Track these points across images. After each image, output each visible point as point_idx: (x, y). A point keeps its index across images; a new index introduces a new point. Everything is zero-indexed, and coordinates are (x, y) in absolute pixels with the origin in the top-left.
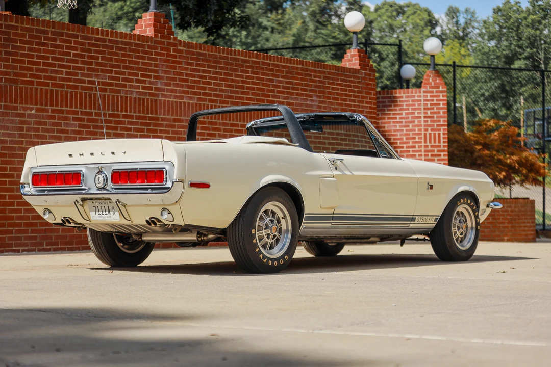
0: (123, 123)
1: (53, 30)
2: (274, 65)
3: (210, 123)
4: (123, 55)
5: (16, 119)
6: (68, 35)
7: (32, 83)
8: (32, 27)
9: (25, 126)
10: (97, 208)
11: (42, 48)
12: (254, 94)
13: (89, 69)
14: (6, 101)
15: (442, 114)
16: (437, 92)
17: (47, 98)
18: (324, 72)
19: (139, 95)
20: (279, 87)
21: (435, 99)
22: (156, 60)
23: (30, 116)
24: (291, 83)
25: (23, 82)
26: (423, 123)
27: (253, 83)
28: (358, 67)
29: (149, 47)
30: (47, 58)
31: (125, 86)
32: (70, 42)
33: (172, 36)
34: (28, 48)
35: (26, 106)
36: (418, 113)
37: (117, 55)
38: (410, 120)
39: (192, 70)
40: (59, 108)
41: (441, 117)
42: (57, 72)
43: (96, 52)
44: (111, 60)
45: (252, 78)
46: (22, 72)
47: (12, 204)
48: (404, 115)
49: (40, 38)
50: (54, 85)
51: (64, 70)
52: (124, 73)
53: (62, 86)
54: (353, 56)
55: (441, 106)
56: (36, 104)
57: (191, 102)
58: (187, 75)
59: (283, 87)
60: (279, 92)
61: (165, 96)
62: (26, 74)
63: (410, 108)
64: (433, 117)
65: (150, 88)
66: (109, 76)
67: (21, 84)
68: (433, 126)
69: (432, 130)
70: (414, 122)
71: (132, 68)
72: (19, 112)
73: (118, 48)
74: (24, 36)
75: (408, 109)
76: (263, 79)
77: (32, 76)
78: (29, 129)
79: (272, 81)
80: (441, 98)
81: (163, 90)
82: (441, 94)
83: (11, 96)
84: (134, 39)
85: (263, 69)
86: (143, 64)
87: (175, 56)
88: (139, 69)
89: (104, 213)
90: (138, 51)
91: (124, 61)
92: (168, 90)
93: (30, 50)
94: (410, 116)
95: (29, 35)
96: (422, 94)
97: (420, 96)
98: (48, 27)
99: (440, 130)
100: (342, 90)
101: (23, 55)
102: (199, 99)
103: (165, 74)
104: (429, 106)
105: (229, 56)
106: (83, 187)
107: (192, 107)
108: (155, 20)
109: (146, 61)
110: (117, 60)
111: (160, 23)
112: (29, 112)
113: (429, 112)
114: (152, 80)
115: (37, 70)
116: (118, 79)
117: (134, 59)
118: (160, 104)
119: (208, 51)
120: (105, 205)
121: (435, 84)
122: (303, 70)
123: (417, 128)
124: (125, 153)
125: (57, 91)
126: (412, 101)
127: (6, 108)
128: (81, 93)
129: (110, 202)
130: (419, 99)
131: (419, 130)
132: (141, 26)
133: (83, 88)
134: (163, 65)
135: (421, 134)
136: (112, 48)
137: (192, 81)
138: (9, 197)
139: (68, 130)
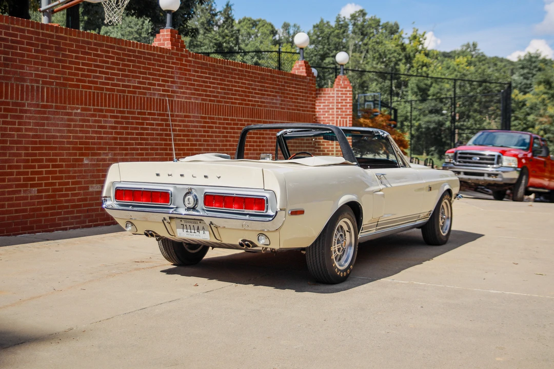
0: (148, 119)
1: (95, 41)
2: (253, 73)
3: (210, 118)
4: (149, 64)
5: (65, 117)
6: (107, 46)
7: (78, 86)
8: (78, 38)
9: (72, 123)
10: (185, 227)
11: (87, 56)
12: (239, 95)
13: (123, 75)
14: (56, 102)
15: (348, 107)
16: (345, 91)
17: (90, 99)
18: (284, 78)
19: (160, 96)
20: (255, 89)
21: (344, 96)
22: (172, 68)
23: (76, 114)
24: (263, 86)
25: (71, 86)
27: (239, 87)
28: (305, 75)
29: (168, 57)
30: (90, 65)
31: (149, 89)
32: (108, 52)
33: (184, 49)
34: (75, 56)
35: (73, 106)
36: (332, 106)
37: (144, 63)
38: (326, 110)
39: (198, 76)
40: (100, 108)
41: (348, 109)
42: (98, 77)
43: (129, 61)
44: (139, 67)
45: (238, 83)
46: (71, 77)
47: (61, 190)
48: (322, 107)
49: (84, 48)
50: (96, 88)
51: (104, 76)
52: (149, 79)
53: (102, 89)
54: (300, 66)
55: (348, 101)
56: (81, 105)
57: (197, 101)
58: (195, 80)
59: (259, 90)
60: (256, 93)
61: (178, 97)
62: (73, 79)
63: (327, 101)
64: (342, 109)
65: (168, 91)
66: (138, 81)
67: (69, 87)
68: (342, 115)
69: (341, 118)
70: (329, 112)
71: (155, 75)
72: (67, 111)
73: (145, 58)
74: (71, 45)
75: (324, 103)
76: (245, 84)
77: (78, 80)
78: (75, 126)
79: (251, 85)
80: (348, 95)
81: (177, 92)
82: (348, 93)
83: (61, 97)
84: (157, 51)
85: (245, 76)
86: (163, 71)
87: (186, 65)
88: (160, 75)
89: (193, 231)
90: (160, 61)
91: (149, 69)
92: (182, 93)
93: (77, 57)
94: (326, 107)
95: (76, 45)
96: (335, 92)
97: (333, 94)
98: (91, 39)
99: (347, 118)
100: (295, 91)
101: (71, 62)
102: (203, 100)
103: (179, 79)
104: (340, 101)
105: (223, 65)
106: (171, 206)
107: (198, 105)
108: (172, 36)
109: (165, 69)
110: (144, 68)
111: (175, 38)
112: (76, 111)
113: (340, 105)
114: (170, 84)
115: (82, 75)
116: (144, 83)
117: (156, 67)
118: (175, 103)
119: (209, 61)
120: (193, 224)
121: (344, 85)
122: (271, 76)
123: (331, 116)
124: (219, 178)
125: (98, 93)
126: (329, 97)
127: (57, 107)
128: (116, 95)
129: (200, 222)
130: (333, 95)
131: (332, 118)
132: (160, 40)
133: (118, 91)
134: (177, 72)
135: (334, 121)
136: (140, 57)
137: (198, 85)
138: (60, 184)
139: (106, 126)
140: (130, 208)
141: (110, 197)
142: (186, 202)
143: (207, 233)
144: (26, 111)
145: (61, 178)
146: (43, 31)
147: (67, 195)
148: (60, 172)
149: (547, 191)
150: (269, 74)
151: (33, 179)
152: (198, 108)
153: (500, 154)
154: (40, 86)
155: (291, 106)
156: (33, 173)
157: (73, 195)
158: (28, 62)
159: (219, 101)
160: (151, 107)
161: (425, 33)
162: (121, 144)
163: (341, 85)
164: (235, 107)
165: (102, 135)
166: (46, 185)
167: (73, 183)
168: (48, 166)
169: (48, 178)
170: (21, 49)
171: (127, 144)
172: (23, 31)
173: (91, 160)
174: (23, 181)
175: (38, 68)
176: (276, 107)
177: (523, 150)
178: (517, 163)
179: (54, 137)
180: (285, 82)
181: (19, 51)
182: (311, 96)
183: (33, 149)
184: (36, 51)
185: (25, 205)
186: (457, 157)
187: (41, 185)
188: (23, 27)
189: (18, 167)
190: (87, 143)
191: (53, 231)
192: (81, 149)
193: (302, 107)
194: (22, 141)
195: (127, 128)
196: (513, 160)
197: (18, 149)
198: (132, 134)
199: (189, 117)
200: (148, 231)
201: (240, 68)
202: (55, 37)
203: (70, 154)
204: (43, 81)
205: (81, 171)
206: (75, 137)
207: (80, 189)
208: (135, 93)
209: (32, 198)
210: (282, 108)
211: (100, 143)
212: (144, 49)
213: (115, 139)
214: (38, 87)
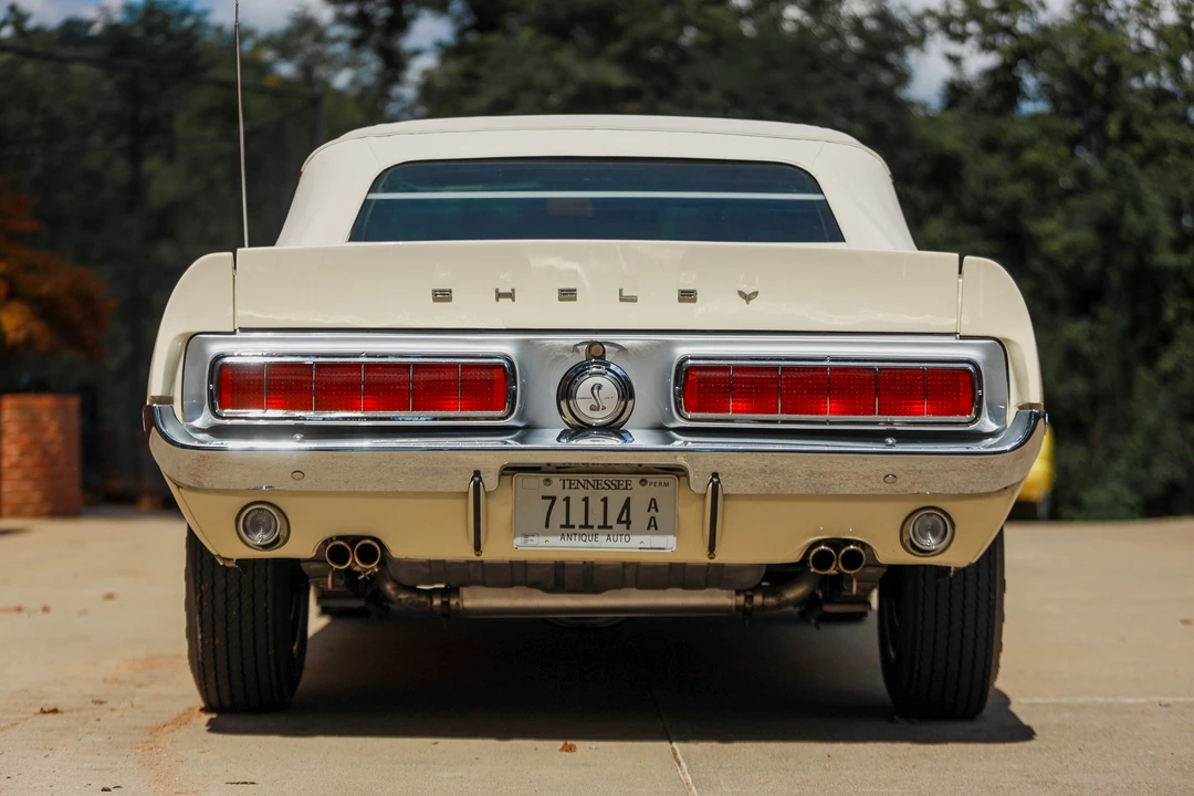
10: (560, 503)
106: (510, 422)
124: (748, 298)
129: (643, 482)
142: (583, 404)
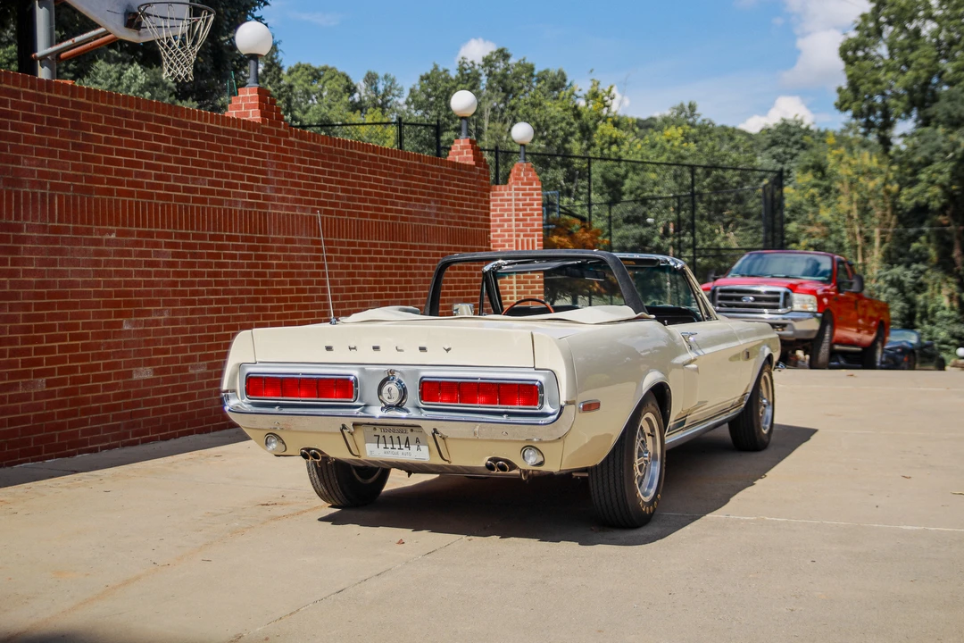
0: (226, 247)
1: (138, 111)
2: (392, 162)
3: (326, 243)
4: (227, 150)
5: (90, 247)
6: (158, 119)
7: (110, 192)
8: (109, 106)
9: (102, 258)
10: (381, 439)
11: (124, 138)
12: (372, 201)
13: (184, 171)
14: (75, 222)
15: (536, 216)
16: (530, 189)
17: (131, 214)
18: (441, 170)
19: (246, 207)
20: (396, 190)
21: (528, 198)
22: (263, 156)
23: (109, 242)
24: (409, 185)
25: (100, 191)
26: (514, 228)
27: (371, 186)
28: (473, 163)
29: (257, 138)
30: (130, 154)
31: (228, 194)
32: (158, 129)
33: (283, 123)
34: (105, 138)
35: (104, 227)
36: (508, 215)
37: (218, 148)
38: (498, 222)
39: (306, 170)
40: (147, 229)
41: (535, 220)
42: (144, 175)
43: (193, 144)
44: (211, 156)
45: (369, 179)
46: (98, 175)
47: (86, 379)
49: (120, 123)
50: (141, 195)
51: (153, 172)
52: (226, 176)
53: (150, 196)
54: (463, 148)
55: (535, 206)
56: (117, 225)
57: (305, 214)
58: (301, 177)
59: (402, 191)
60: (397, 197)
61: (275, 207)
62: (103, 179)
63: (498, 208)
64: (526, 220)
65: (257, 197)
66: (209, 180)
67: (96, 194)
68: (526, 230)
69: (525, 236)
70: (503, 226)
71: (236, 169)
72: (94, 237)
73: (219, 140)
74: (98, 119)
75: (494, 210)
76: (380, 181)
77: (110, 181)
78: (108, 263)
79: (390, 183)
80: (535, 197)
81: (272, 199)
82: (535, 192)
83: (83, 212)
84: (239, 127)
85: (380, 167)
86: (250, 162)
87: (285, 151)
88: (245, 170)
89: (397, 446)
90: (243, 144)
91: (226, 158)
92: (279, 199)
93: (107, 141)
95: (106, 118)
96: (513, 192)
97: (510, 195)
98: (131, 106)
99: (533, 236)
100: (459, 192)
101: (98, 149)
102: (314, 211)
103: (275, 176)
104: (521, 207)
106: (357, 403)
107: (306, 220)
108: (260, 100)
109: (253, 158)
110: (219, 157)
111: (266, 103)
112: (107, 237)
113: (521, 213)
114: (260, 184)
116: (220, 184)
117: (238, 155)
118: (270, 218)
119: (323, 143)
120: (399, 435)
121: (527, 179)
122: (420, 167)
123: (506, 234)
124: (448, 350)
125: (144, 204)
126: (501, 200)
127: (76, 231)
128: (174, 206)
129: (412, 430)
130: (509, 197)
131: (509, 236)
132: (239, 107)
133: (178, 199)
134: (272, 163)
135: (511, 241)
136: (212, 138)
137: (306, 186)
138: (84, 369)
139: (159, 262)
140: (276, 410)
141: (234, 391)
142: (385, 396)
143: (424, 449)
144: (24, 240)
145: (85, 358)
146: (51, 95)
147: (96, 389)
148: (85, 347)
149: (860, 349)
150: (417, 163)
151: (39, 362)
152: (306, 225)
153: (789, 291)
154: (48, 192)
155: (452, 217)
156: (38, 351)
157: (107, 388)
158: (26, 150)
159: (339, 213)
160: (230, 225)
161: (612, 87)
162: (183, 293)
163: (522, 179)
164: (365, 221)
165: (153, 279)
166: (62, 371)
167: (107, 366)
168: (63, 338)
169: (63, 360)
170: (14, 127)
171: (194, 293)
172: (16, 94)
173: (136, 324)
174: (22, 367)
175: (43, 161)
176: (430, 221)
177: (823, 282)
178: (816, 304)
179: (72, 284)
180: (443, 177)
181: (10, 131)
182: (483, 199)
183: (38, 307)
184: (40, 130)
185: (26, 409)
186: (717, 298)
187: (51, 372)
188: (16, 88)
189: (12, 341)
190: (128, 294)
191: (73, 454)
192: (117, 304)
193: (470, 219)
194: (19, 293)
195: (192, 265)
196: (810, 300)
197: (12, 308)
198: (202, 274)
199: (292, 241)
200: (308, 450)
201: (371, 154)
202: (70, 105)
203: (100, 315)
204: (51, 184)
205: (117, 345)
206: (108, 284)
207: (118, 376)
208: (204, 201)
209: (37, 396)
210: (439, 222)
211: (148, 293)
212: (217, 123)
213: (174, 284)
214: (43, 195)
